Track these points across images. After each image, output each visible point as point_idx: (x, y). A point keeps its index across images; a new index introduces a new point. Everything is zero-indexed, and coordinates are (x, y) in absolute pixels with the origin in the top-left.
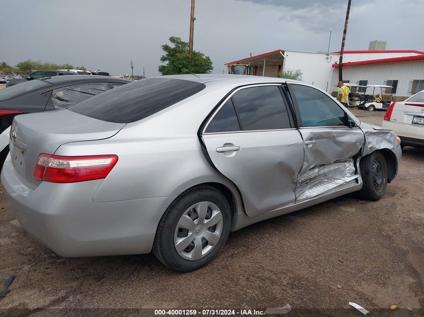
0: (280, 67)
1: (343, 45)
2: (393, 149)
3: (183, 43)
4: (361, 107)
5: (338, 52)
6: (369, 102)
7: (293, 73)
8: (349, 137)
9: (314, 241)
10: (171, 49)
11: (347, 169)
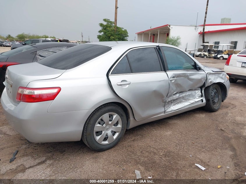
0: (168, 35)
1: (205, 21)
2: (224, 82)
3: (111, 22)
4: (215, 58)
5: (202, 25)
6: (220, 54)
7: (175, 38)
8: (197, 76)
9: (179, 132)
10: (104, 25)
11: (197, 94)
